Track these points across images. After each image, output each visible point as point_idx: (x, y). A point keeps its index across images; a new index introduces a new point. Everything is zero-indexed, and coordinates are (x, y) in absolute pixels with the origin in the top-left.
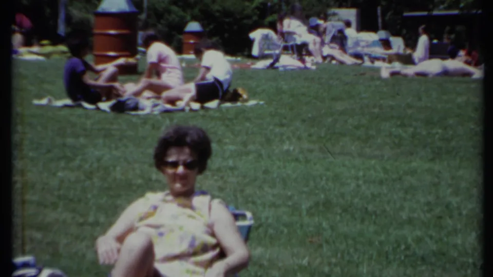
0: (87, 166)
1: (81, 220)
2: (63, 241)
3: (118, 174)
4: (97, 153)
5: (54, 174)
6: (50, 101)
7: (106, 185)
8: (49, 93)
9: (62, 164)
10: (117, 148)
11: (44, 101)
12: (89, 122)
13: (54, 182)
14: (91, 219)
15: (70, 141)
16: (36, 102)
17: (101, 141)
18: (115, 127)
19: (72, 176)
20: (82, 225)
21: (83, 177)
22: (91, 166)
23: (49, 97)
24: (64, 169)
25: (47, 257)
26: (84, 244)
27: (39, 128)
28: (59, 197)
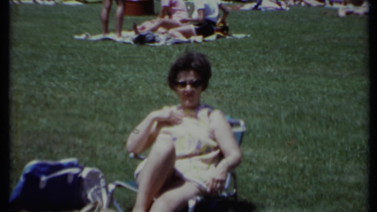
0: (116, 86)
1: (113, 129)
2: (99, 146)
3: (140, 92)
4: (124, 76)
5: (92, 93)
6: (87, 36)
7: (132, 100)
8: (86, 30)
9: (97, 84)
10: (139, 72)
11: (83, 37)
12: (117, 52)
13: (92, 99)
14: (120, 128)
15: (103, 66)
16: (77, 37)
17: (127, 67)
18: (138, 55)
19: (105, 94)
20: (114, 132)
21: (113, 95)
22: (120, 86)
23: (87, 33)
24: (99, 88)
25: (87, 159)
26: (115, 148)
27: (79, 58)
28: (96, 111)
